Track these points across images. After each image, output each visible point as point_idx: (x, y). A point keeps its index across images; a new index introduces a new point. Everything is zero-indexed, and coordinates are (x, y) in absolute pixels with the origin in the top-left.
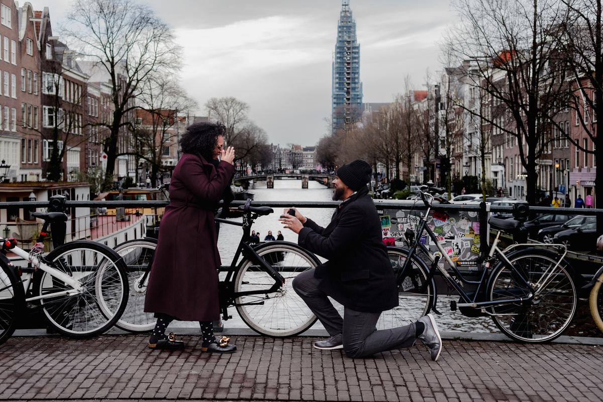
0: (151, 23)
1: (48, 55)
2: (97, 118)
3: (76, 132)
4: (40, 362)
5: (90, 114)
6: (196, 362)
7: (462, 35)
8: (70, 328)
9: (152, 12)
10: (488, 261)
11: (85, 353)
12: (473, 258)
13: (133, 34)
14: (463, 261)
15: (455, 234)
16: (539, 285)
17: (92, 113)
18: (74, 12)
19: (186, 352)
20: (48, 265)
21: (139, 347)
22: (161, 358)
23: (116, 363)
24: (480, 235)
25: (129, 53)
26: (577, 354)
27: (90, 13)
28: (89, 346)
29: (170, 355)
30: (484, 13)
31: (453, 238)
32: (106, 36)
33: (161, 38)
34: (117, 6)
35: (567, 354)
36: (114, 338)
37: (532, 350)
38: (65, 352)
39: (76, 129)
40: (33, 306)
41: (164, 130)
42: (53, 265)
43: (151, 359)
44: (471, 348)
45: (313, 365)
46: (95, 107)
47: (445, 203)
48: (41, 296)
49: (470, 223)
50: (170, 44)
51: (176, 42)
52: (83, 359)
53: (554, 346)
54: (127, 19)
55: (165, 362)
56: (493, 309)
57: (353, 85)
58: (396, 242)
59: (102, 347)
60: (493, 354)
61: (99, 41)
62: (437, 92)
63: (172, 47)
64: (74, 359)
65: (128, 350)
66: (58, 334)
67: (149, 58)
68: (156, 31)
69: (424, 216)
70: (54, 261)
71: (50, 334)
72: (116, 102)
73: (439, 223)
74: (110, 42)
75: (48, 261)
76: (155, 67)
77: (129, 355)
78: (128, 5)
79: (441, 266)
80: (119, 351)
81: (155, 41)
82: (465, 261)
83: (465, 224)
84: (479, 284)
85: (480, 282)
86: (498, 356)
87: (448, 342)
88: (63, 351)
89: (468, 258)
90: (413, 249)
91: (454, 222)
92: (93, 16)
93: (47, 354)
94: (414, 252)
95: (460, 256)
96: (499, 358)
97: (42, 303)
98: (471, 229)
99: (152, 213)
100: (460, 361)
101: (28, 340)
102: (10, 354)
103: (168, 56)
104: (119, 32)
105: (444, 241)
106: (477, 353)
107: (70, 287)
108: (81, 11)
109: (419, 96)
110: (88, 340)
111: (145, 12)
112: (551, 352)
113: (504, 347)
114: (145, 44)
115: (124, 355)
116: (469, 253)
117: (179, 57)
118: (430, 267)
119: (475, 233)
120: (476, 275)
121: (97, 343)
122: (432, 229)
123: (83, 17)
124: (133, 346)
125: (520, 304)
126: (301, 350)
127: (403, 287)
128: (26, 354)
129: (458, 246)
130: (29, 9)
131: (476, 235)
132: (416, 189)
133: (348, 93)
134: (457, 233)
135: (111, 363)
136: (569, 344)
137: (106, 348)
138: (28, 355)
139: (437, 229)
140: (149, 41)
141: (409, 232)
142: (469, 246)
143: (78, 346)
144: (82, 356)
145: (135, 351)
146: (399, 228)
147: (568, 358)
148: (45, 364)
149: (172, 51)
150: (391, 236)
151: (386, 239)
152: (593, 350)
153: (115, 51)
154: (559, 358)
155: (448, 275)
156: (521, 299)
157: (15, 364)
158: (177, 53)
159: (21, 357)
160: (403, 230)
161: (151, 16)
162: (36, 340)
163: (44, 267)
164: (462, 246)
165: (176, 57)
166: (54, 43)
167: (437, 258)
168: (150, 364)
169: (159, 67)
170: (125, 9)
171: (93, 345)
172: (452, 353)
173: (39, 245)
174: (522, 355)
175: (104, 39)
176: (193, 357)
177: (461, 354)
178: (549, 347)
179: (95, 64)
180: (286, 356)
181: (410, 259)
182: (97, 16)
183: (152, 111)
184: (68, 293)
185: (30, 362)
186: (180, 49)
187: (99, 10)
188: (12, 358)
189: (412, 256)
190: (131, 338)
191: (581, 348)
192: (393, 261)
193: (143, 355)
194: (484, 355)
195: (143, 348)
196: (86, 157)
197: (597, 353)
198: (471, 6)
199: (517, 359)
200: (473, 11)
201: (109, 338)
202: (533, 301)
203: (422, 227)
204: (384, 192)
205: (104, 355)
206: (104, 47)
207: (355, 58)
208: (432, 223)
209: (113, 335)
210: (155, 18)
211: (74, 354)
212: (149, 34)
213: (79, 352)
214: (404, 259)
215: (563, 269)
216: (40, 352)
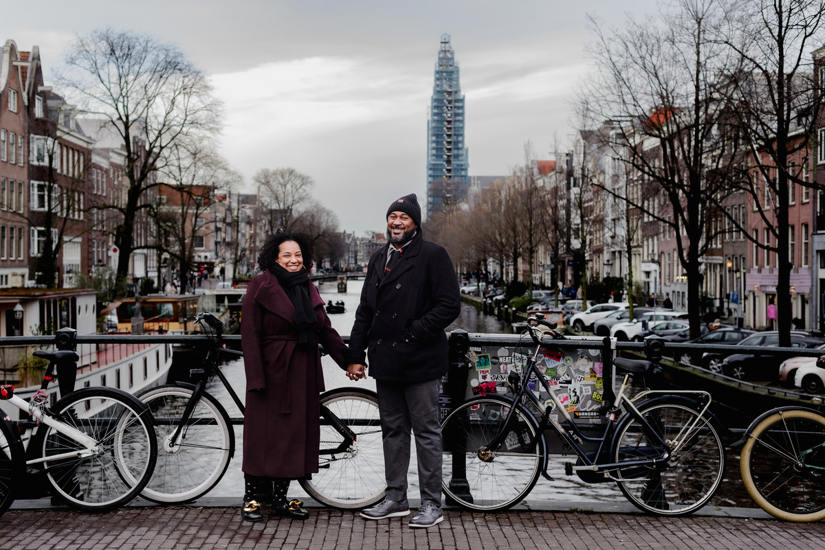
0: (180, 70)
1: (38, 112)
2: (105, 197)
3: (76, 217)
4: (45, 543)
5: (95, 192)
6: (243, 542)
7: (601, 91)
8: (81, 498)
9: (181, 55)
10: (613, 413)
11: (102, 531)
12: (595, 407)
13: (155, 84)
14: (582, 412)
15: (572, 377)
16: (677, 443)
17: (98, 190)
18: (74, 55)
19: (231, 530)
20: (53, 418)
21: (171, 523)
22: (198, 538)
23: (143, 544)
24: (603, 378)
25: (150, 109)
26: (722, 530)
27: (97, 55)
28: (107, 522)
29: (210, 534)
30: (630, 60)
31: (569, 382)
32: (118, 86)
33: (194, 90)
34: (134, 48)
35: (709, 530)
36: (139, 511)
37: (667, 526)
38: (76, 530)
39: (76, 213)
40: (34, 471)
41: (197, 213)
42: (60, 418)
43: (186, 539)
44: (591, 523)
45: (391, 547)
46: (102, 182)
47: (559, 339)
48: (45, 458)
49: (591, 363)
50: (206, 97)
51: (215, 94)
52: (100, 540)
53: (695, 520)
54: (148, 64)
55: (204, 544)
56: (619, 473)
57: (455, 152)
58: (497, 388)
59: (123, 523)
60: (617, 530)
61: (109, 94)
62: (569, 163)
63: (208, 101)
64: (88, 539)
65: (157, 528)
66: (65, 506)
67: (177, 115)
68: (186, 80)
69: (533, 355)
70: (61, 413)
71: (56, 507)
72: (131, 175)
73: (551, 364)
74: (124, 94)
75: (54, 412)
76: (185, 130)
77: (158, 534)
78: (149, 44)
79: (554, 419)
80: (145, 529)
81: (184, 94)
82: (585, 412)
83: (584, 365)
84: (602, 441)
85: (603, 439)
86: (624, 533)
87: (563, 515)
88: (74, 529)
89: (589, 408)
90: (518, 398)
91: (570, 362)
92: (101, 60)
93: (54, 534)
94: (520, 401)
95: (579, 405)
96: (624, 536)
97: (46, 467)
98: (593, 371)
99: (181, 328)
100: (575, 539)
101: (28, 514)
102: (7, 533)
103: (202, 115)
104: (137, 82)
105: (558, 387)
106: (598, 529)
107: (82, 447)
108: (84, 52)
109: (545, 168)
110: (105, 514)
111: (171, 55)
112: (690, 528)
113: (632, 521)
114: (171, 98)
115: (152, 534)
116: (590, 402)
117: (217, 116)
118: (540, 420)
119: (598, 376)
120: (597, 430)
121: (116, 518)
122: (543, 371)
123: (86, 61)
124: (163, 522)
125: (652, 467)
126: (375, 526)
127: (507, 444)
128: (27, 534)
129: (576, 393)
130: (13, 49)
131: (598, 379)
132: (540, 295)
133: (449, 162)
134: (575, 376)
135: (136, 544)
136: (715, 516)
137: (129, 525)
138: (29, 534)
139: (549, 371)
140: (177, 93)
141: (513, 376)
142: (590, 393)
143: (92, 523)
144: (98, 536)
145: (166, 529)
146: (502, 369)
147: (711, 535)
148: (52, 546)
149: (209, 108)
150: (491, 380)
151: (484, 384)
152: (743, 524)
153: (131, 107)
154: (699, 535)
155: (562, 430)
156: (654, 461)
157: (14, 546)
158: (216, 110)
159: (20, 537)
160: (506, 373)
161: (179, 59)
162: (38, 514)
163: (48, 420)
164: (581, 392)
165: (214, 115)
166: (46, 95)
167: (549, 409)
168: (184, 546)
169: (191, 130)
170: (145, 50)
171: (112, 521)
172: (565, 529)
173: (42, 392)
174: (654, 532)
175: (115, 91)
176: (240, 536)
177: (578, 531)
178: (689, 521)
179: (102, 124)
180: (357, 534)
181: (514, 410)
182: (106, 60)
183: (180, 188)
184: (79, 454)
185: (33, 544)
186: (219, 105)
187: (109, 51)
188: (9, 538)
189: (517, 406)
190: (160, 511)
191: (728, 522)
192: (494, 411)
193: (176, 534)
194: (606, 532)
195: (176, 524)
196: (90, 251)
197: (748, 528)
198: (613, 51)
199: (647, 537)
200: (615, 59)
201: (132, 512)
202: (669, 462)
203: (530, 370)
204: (496, 299)
205: (126, 534)
206: (116, 101)
207: (458, 115)
208: (543, 363)
209: (137, 508)
210: (186, 63)
211: (88, 533)
212: (177, 85)
213: (94, 530)
214: (508, 410)
215: (707, 422)
216: (45, 530)
